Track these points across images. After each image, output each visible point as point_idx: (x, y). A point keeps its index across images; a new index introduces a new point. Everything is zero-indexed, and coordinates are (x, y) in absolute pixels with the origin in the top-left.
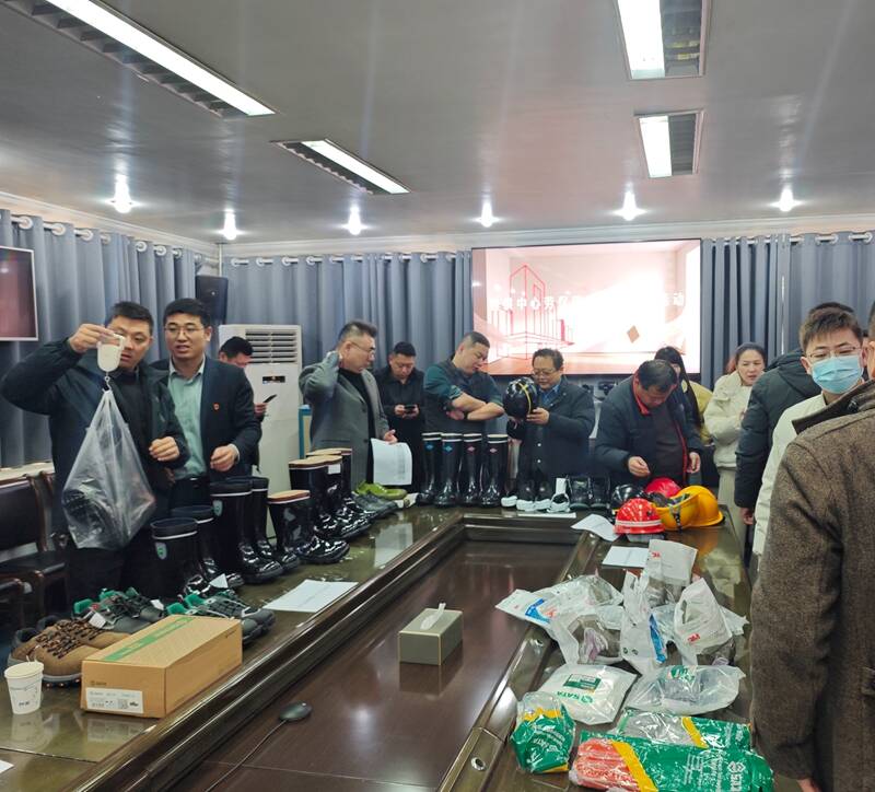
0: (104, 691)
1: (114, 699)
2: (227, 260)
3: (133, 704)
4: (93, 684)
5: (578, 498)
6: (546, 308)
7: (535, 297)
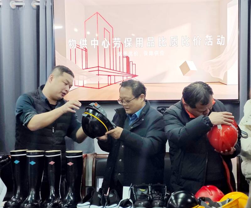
5: (141, 202)
6: (114, 47)
7: (105, 39)
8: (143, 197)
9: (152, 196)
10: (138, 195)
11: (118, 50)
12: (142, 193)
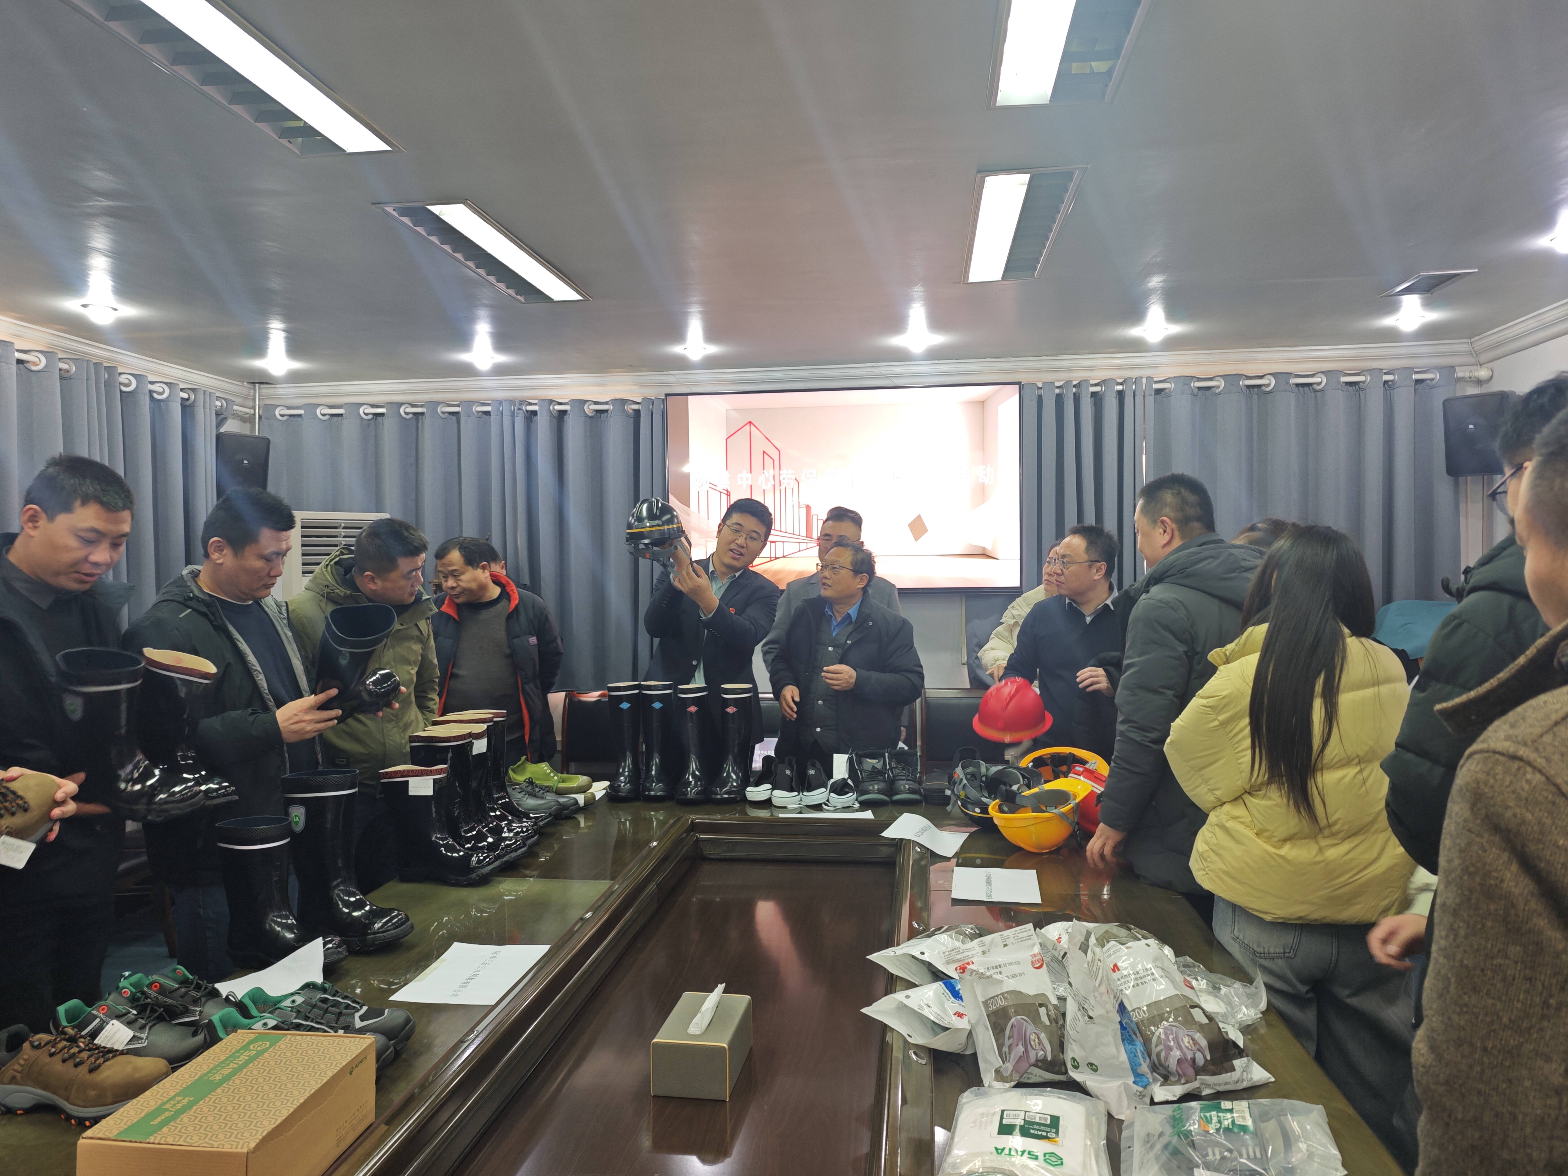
2: (269, 409)
5: (873, 785)
6: (782, 488)
7: (765, 471)
8: (875, 774)
9: (892, 773)
10: (865, 771)
11: (789, 492)
12: (874, 767)
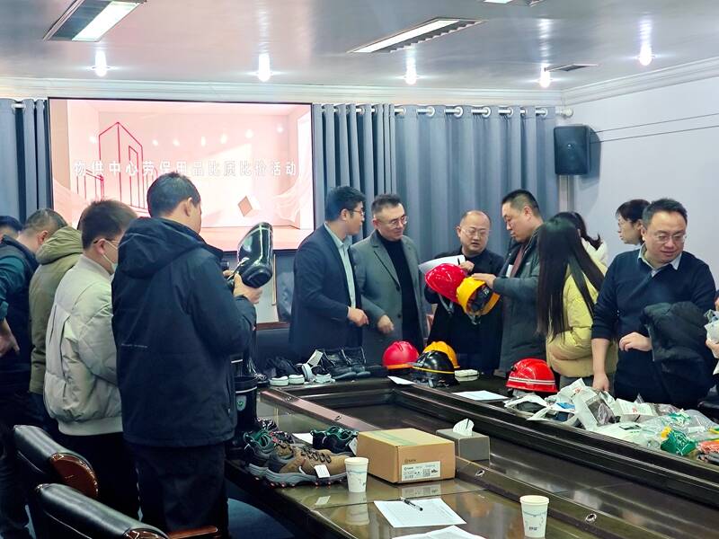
0: (414, 465)
1: (421, 470)
3: (434, 471)
4: (407, 462)
7: (131, 162)
11: (150, 178)
